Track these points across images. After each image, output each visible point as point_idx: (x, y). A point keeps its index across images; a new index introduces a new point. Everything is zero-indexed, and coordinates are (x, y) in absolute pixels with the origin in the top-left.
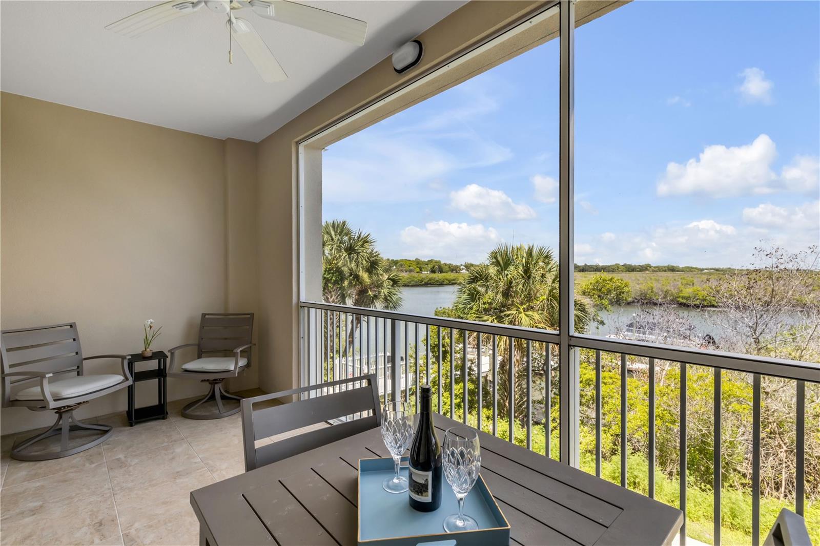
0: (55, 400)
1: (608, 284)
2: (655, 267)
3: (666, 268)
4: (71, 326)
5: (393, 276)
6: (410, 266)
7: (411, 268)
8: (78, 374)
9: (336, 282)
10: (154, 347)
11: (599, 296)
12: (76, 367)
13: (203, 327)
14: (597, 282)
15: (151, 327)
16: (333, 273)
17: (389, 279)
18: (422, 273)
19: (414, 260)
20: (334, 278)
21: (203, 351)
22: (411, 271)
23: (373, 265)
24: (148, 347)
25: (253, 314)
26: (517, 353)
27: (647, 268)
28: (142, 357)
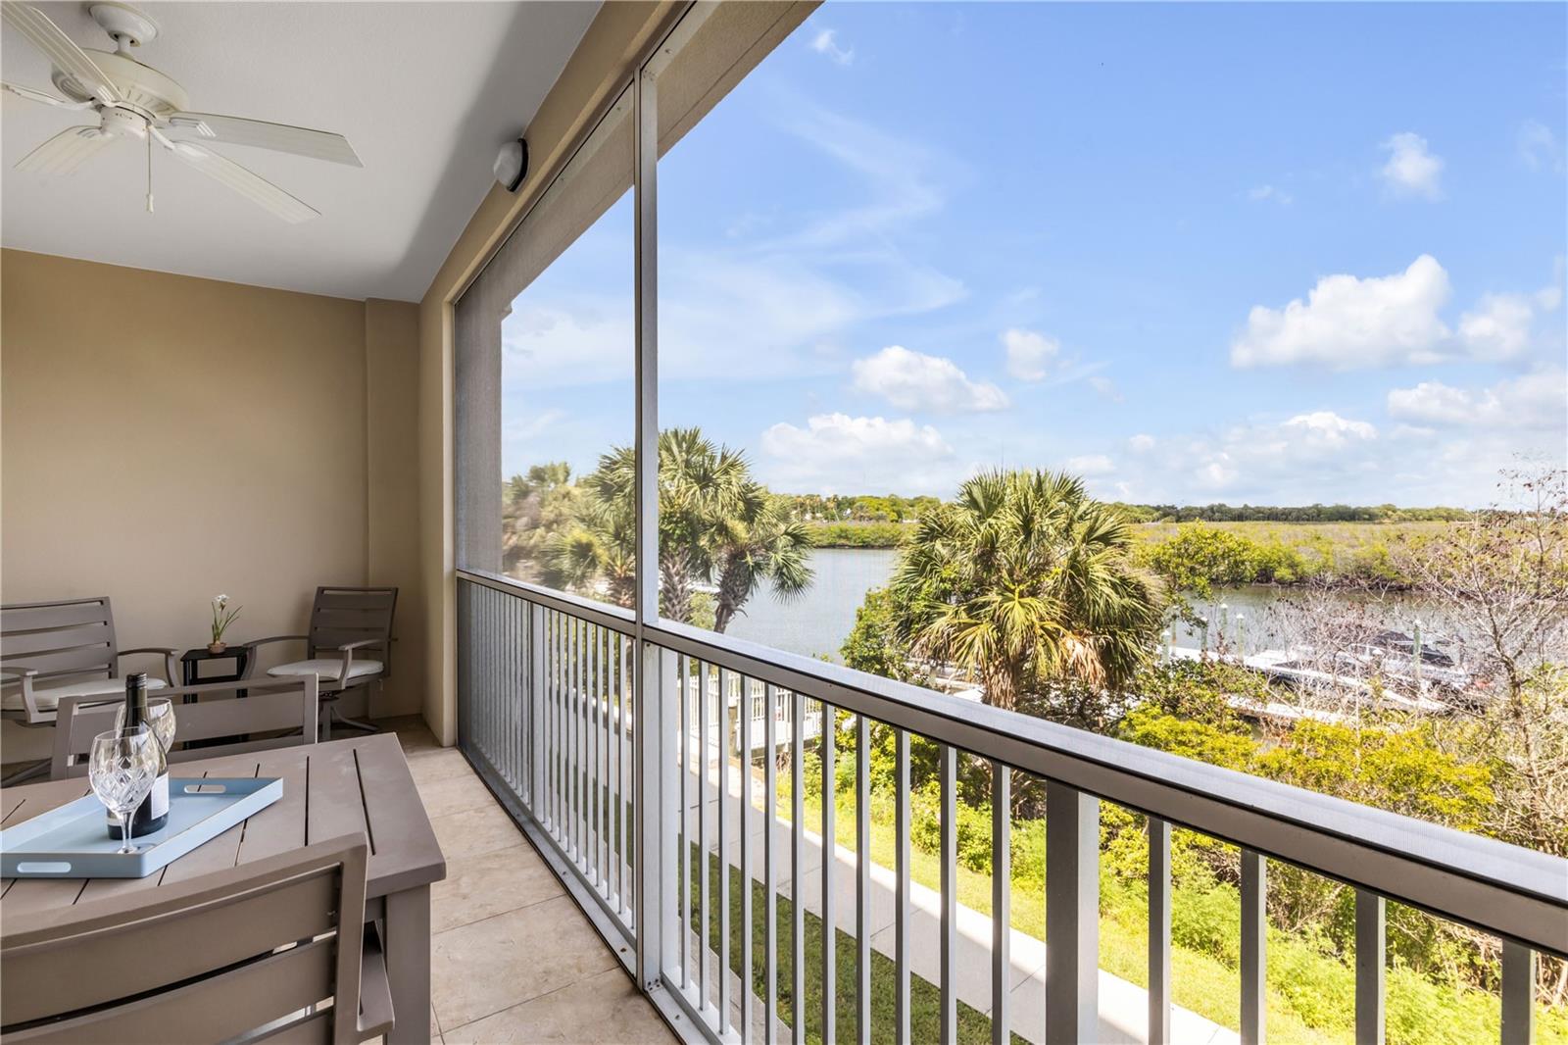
0: (40, 711)
1: (1210, 544)
2: (1405, 512)
3: (1432, 513)
4: (102, 602)
5: (794, 529)
6: (878, 510)
7: (880, 512)
8: (110, 677)
9: (681, 539)
10: (231, 638)
11: (1192, 569)
12: (107, 666)
13: (319, 609)
14: (1185, 541)
15: (223, 607)
16: (676, 522)
17: (786, 533)
18: (902, 522)
19: (887, 497)
20: (678, 532)
21: (317, 647)
22: (879, 518)
23: (751, 507)
24: (219, 639)
25: (397, 590)
26: (1003, 677)
27: (1386, 514)
28: (208, 654)
